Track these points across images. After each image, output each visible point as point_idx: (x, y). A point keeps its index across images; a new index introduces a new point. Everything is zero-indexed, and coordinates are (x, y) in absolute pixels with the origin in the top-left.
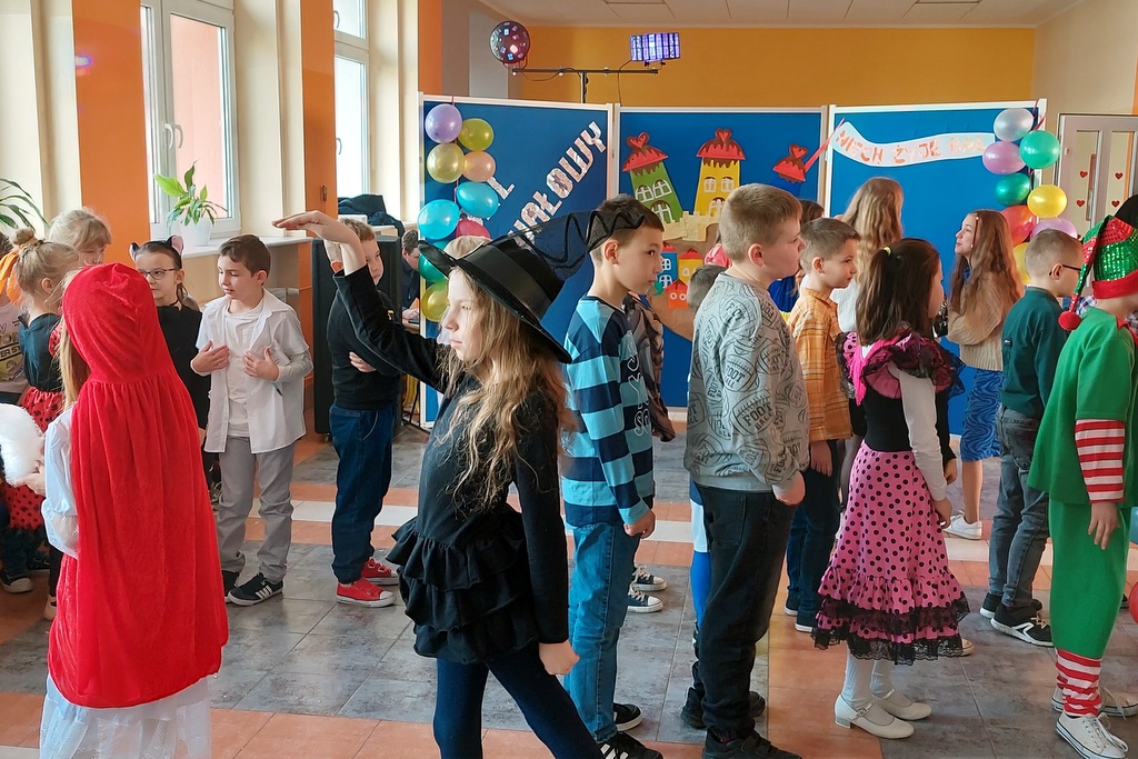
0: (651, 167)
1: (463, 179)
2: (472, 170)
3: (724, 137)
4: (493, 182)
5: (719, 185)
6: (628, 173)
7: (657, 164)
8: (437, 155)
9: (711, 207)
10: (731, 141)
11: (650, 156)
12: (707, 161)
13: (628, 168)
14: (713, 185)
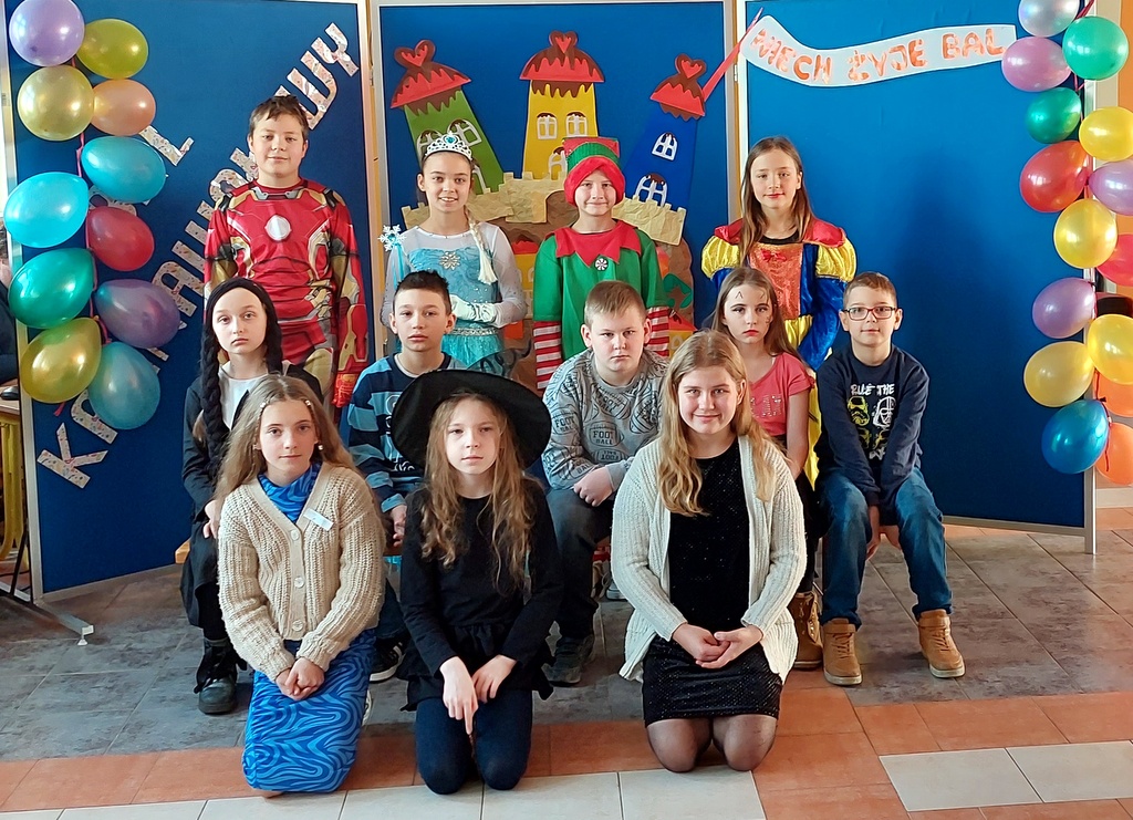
0: (442, 99)
1: (92, 132)
2: (110, 115)
3: (564, 44)
4: (150, 134)
5: (561, 127)
6: (400, 110)
7: (452, 93)
8: (38, 90)
9: (550, 164)
10: (576, 53)
11: (440, 80)
12: (539, 87)
13: (401, 100)
14: (551, 127)
